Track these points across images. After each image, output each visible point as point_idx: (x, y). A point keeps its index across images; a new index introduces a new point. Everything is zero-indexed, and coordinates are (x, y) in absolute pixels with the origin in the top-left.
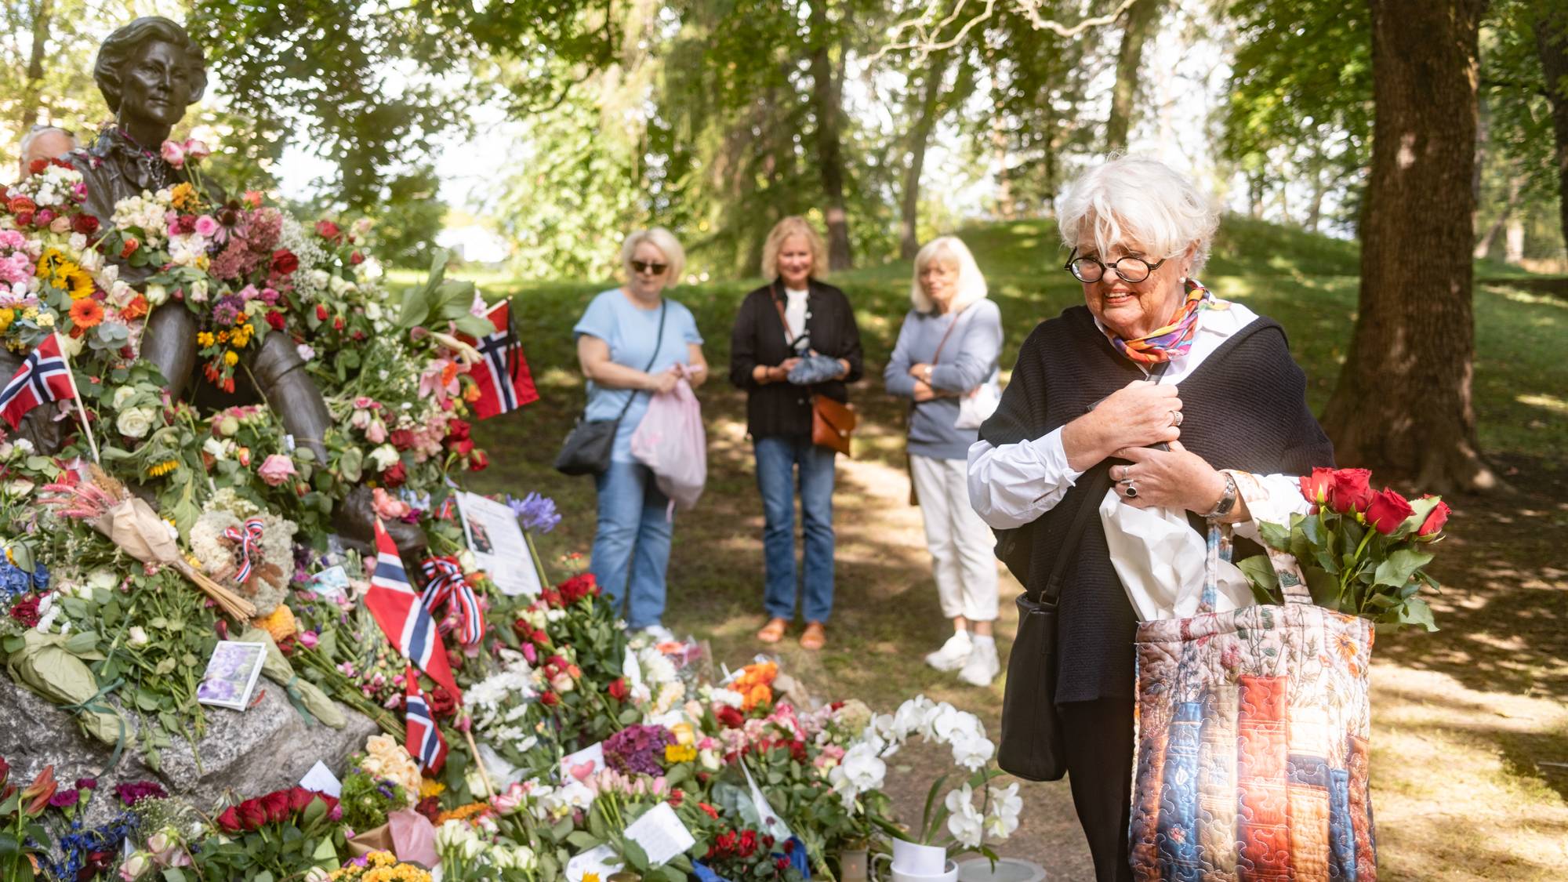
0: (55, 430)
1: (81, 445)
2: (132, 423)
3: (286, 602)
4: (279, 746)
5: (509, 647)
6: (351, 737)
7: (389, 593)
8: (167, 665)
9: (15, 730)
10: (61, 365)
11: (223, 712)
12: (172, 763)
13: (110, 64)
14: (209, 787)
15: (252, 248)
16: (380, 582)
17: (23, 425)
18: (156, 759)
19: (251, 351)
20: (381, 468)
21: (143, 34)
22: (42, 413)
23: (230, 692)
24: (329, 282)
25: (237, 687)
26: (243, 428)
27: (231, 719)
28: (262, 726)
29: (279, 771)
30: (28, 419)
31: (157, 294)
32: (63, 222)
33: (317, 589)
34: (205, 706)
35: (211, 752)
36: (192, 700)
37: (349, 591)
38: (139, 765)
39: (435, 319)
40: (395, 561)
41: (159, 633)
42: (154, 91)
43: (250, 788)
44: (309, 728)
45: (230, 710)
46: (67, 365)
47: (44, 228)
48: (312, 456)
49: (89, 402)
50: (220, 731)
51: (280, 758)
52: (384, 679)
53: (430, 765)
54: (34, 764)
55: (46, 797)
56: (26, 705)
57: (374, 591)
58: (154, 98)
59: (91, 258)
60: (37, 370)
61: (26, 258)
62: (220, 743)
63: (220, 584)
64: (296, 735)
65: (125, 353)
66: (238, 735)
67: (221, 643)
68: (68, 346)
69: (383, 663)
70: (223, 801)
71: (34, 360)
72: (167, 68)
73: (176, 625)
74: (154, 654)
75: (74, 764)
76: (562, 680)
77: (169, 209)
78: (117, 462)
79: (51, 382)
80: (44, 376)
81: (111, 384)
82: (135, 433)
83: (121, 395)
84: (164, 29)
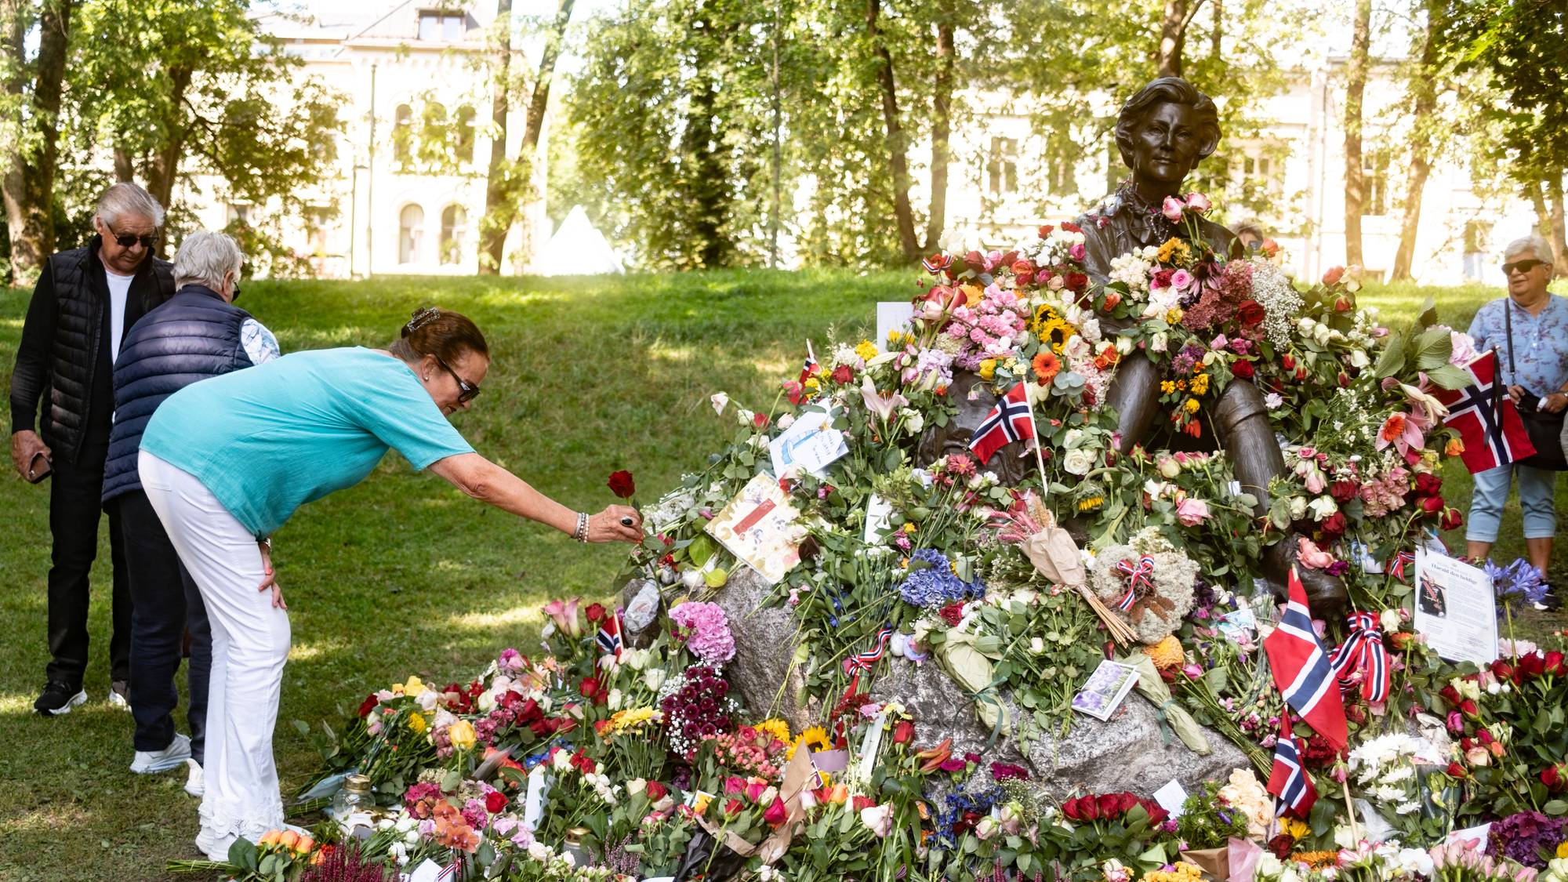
0: (1021, 466)
1: (1035, 479)
2: (1077, 461)
3: (1176, 633)
4: (1133, 758)
5: (1430, 712)
6: (1216, 766)
7: (1292, 639)
8: (1051, 671)
9: (936, 707)
10: (1025, 409)
11: (1090, 720)
12: (1037, 754)
13: (1125, 128)
14: (1066, 780)
15: (1225, 299)
16: (1285, 628)
17: (995, 460)
18: (1026, 747)
19: (1211, 399)
20: (1317, 519)
21: (1151, 97)
22: (1011, 450)
23: (1098, 703)
24: (1313, 328)
25: (1104, 700)
26: (1184, 471)
27: (1094, 727)
28: (1117, 737)
29: (1133, 780)
30: (997, 455)
31: (1125, 345)
32: (1058, 281)
33: (1222, 627)
34: (1077, 712)
35: (1068, 750)
36: (1064, 705)
37: (1255, 633)
38: (1015, 752)
39: (1410, 369)
40: (1303, 610)
41: (1053, 645)
42: (1157, 151)
43: (1101, 788)
44: (1168, 747)
45: (1096, 719)
46: (1031, 409)
47: (1043, 286)
48: (1256, 503)
49: (1044, 440)
50: (1082, 735)
51: (1134, 768)
52: (1258, 718)
53: (1293, 806)
54: (942, 735)
55: (938, 760)
56: (945, 688)
57: (1278, 635)
58: (1157, 158)
59: (1073, 313)
60: (1006, 413)
61: (1014, 315)
62: (1078, 745)
63: (1111, 609)
64: (1152, 751)
65: (1088, 398)
66: (1095, 741)
67: (1105, 661)
68: (1034, 393)
69: (1261, 703)
70: (1075, 792)
71: (1003, 406)
72: (1171, 127)
73: (1066, 640)
74: (1043, 661)
75: (970, 741)
76: (1476, 754)
77: (1154, 264)
78: (1058, 496)
79: (1017, 422)
80: (1011, 418)
81: (1068, 427)
82: (1076, 471)
83: (1072, 436)
84: (1171, 90)
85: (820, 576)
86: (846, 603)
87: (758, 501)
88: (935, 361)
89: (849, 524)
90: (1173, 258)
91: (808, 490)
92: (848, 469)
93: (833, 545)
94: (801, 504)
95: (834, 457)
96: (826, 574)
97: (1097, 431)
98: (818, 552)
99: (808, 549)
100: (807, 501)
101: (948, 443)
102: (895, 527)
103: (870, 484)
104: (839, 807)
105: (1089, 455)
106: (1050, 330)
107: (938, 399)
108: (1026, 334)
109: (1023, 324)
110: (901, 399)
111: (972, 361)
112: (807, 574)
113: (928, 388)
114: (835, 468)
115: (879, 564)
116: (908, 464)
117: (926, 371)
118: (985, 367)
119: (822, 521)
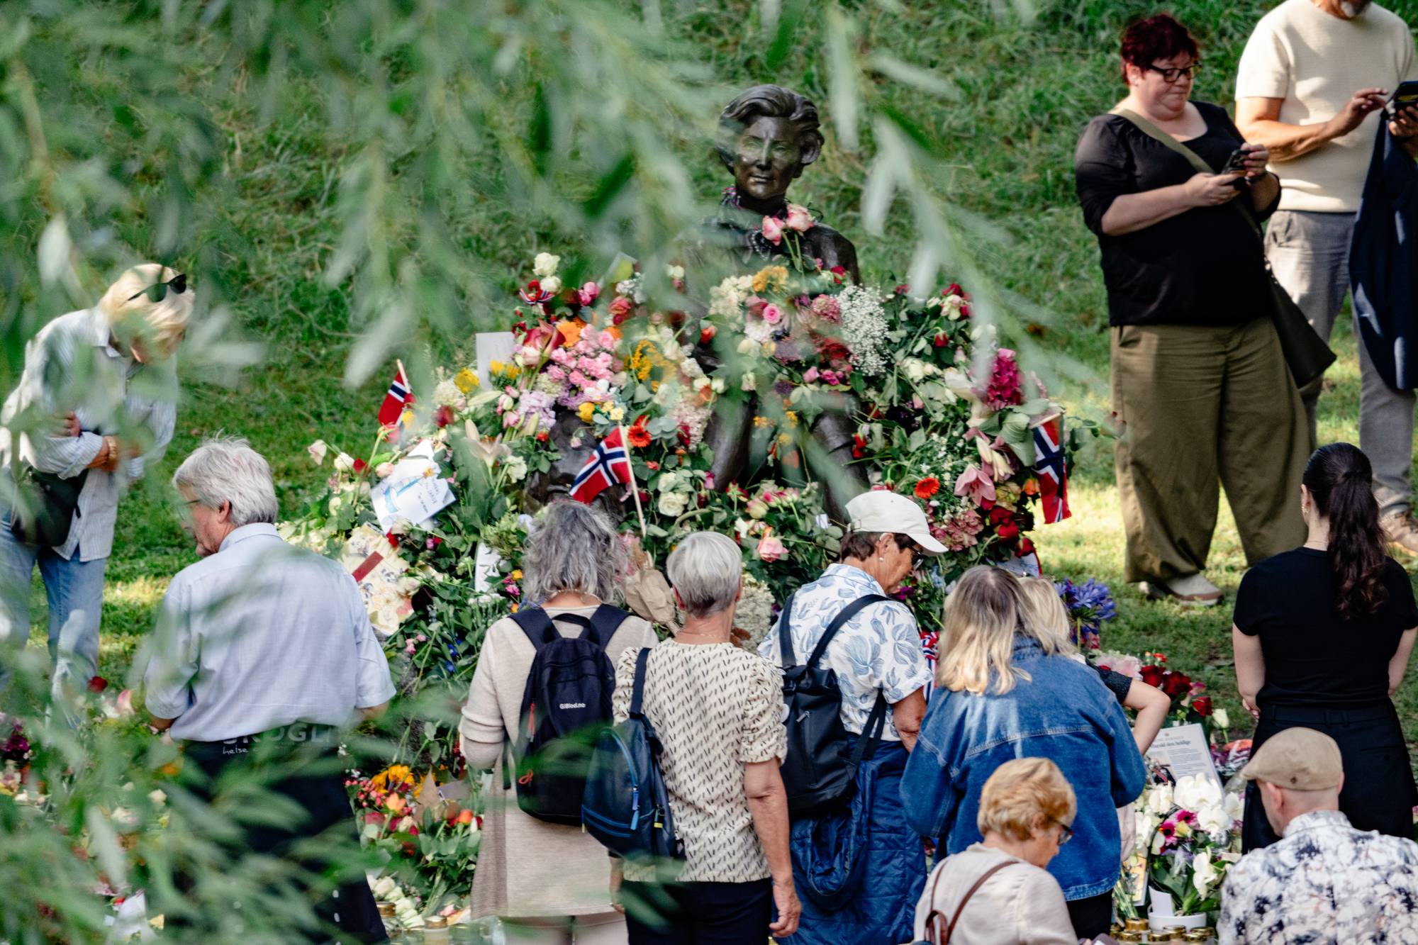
0: (622, 507)
1: (634, 522)
2: (670, 504)
10: (622, 454)
21: (746, 111)
22: (612, 493)
30: (601, 498)
31: (717, 384)
42: (754, 169)
46: (627, 454)
48: (841, 535)
49: (641, 483)
58: (753, 176)
59: (671, 348)
60: (604, 458)
61: (609, 357)
65: (684, 440)
71: (601, 452)
72: (766, 143)
77: (750, 293)
78: (655, 539)
79: (614, 466)
80: (610, 463)
81: (664, 470)
82: (671, 513)
83: (666, 480)
84: (765, 104)
85: (435, 626)
86: (461, 648)
87: (364, 555)
88: (536, 403)
89: (460, 572)
90: (770, 286)
91: (416, 542)
92: (454, 517)
93: (446, 594)
94: (411, 557)
95: (440, 506)
96: (440, 624)
97: (688, 474)
98: (431, 602)
99: (422, 599)
100: (416, 553)
101: (551, 488)
102: (503, 574)
103: (477, 532)
104: (466, 827)
105: (680, 499)
106: (647, 369)
107: (541, 444)
108: (624, 375)
109: (620, 364)
110: (504, 444)
111: (572, 403)
112: (422, 624)
113: (530, 433)
114: (442, 517)
115: (490, 611)
116: (514, 512)
117: (528, 414)
118: (585, 410)
119: (433, 572)
